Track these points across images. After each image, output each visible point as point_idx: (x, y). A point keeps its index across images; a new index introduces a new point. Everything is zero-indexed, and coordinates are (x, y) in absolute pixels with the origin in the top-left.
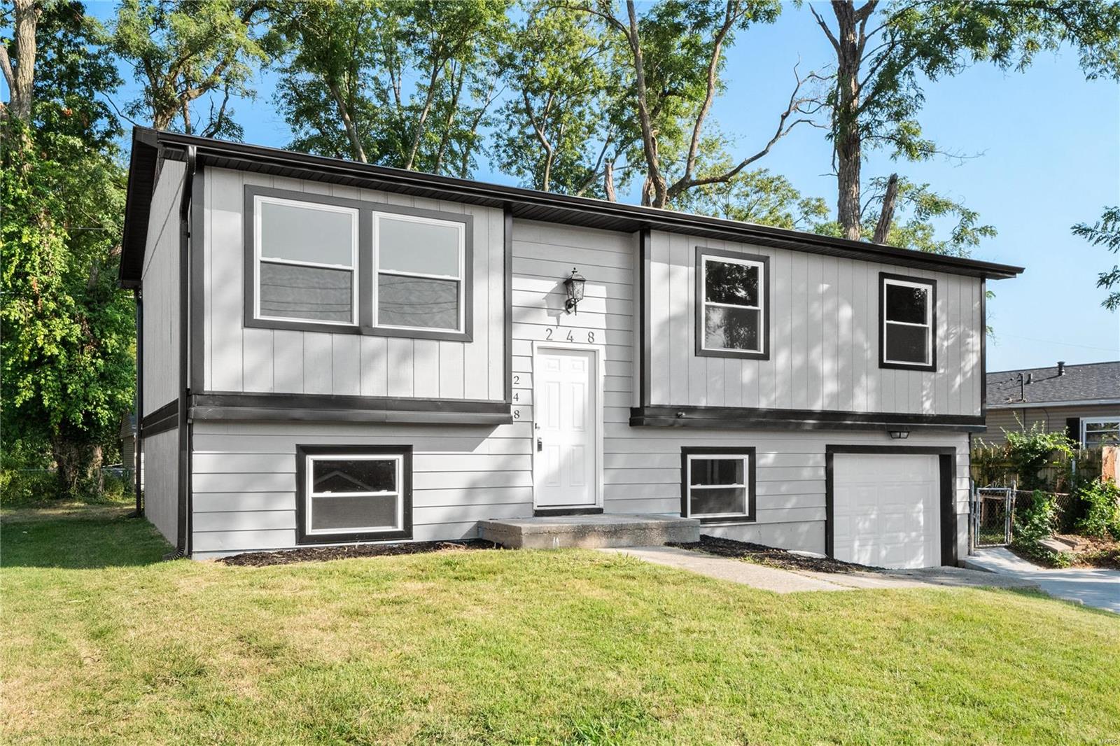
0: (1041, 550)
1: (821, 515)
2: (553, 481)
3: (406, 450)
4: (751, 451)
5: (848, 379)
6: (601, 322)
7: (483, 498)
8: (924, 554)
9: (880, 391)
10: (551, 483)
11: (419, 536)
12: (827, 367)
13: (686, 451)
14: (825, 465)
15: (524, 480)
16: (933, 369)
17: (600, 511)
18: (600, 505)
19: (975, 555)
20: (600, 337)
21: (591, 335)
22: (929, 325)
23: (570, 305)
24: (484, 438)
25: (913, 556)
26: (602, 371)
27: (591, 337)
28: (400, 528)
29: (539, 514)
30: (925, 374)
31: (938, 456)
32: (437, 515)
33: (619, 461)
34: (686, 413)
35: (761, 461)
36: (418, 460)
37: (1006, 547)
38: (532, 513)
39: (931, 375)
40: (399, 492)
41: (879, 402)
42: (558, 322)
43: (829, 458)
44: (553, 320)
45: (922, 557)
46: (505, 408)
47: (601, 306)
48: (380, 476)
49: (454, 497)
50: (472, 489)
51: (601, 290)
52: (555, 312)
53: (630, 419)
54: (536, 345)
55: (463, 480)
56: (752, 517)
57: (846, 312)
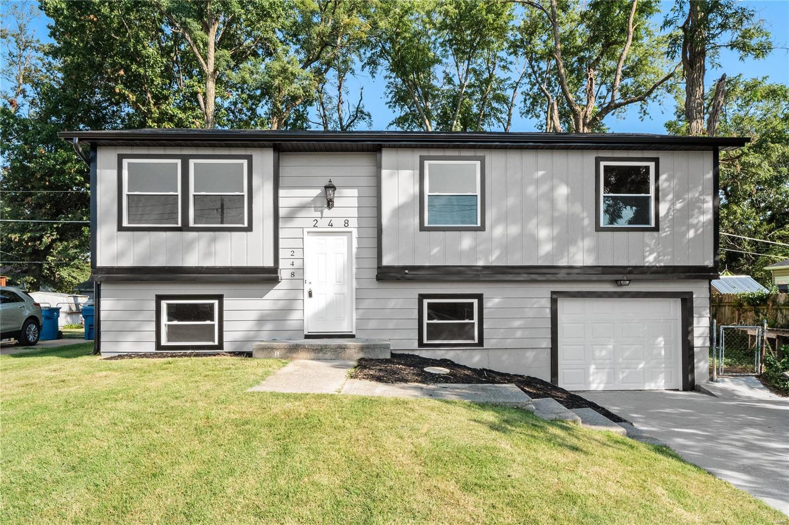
0: (783, 381)
1: (547, 344)
2: (319, 316)
3: (220, 298)
4: (480, 297)
5: (564, 242)
6: (354, 213)
7: (269, 326)
8: (665, 378)
9: (596, 250)
10: (320, 318)
11: (227, 347)
12: (544, 233)
13: (422, 297)
14: (550, 306)
15: (296, 316)
16: (657, 229)
17: (353, 336)
18: (354, 333)
19: (717, 381)
20: (354, 223)
21: (346, 222)
22: (652, 194)
23: (330, 204)
24: (270, 290)
25: (653, 378)
26: (355, 244)
27: (346, 224)
28: (216, 343)
29: (307, 337)
30: (647, 234)
31: (680, 299)
32: (238, 336)
33: (366, 304)
34: (409, 271)
35: (488, 304)
36: (226, 302)
37: (756, 376)
38: (304, 336)
39: (655, 234)
40: (216, 322)
41: (598, 258)
42: (322, 215)
43: (554, 302)
44: (318, 214)
45: (664, 381)
46: (274, 270)
47: (355, 202)
48: (205, 313)
49: (248, 325)
50: (261, 320)
51: (354, 192)
52: (320, 209)
53: (377, 276)
54: (305, 230)
55: (254, 315)
56: (481, 343)
57: (563, 191)
